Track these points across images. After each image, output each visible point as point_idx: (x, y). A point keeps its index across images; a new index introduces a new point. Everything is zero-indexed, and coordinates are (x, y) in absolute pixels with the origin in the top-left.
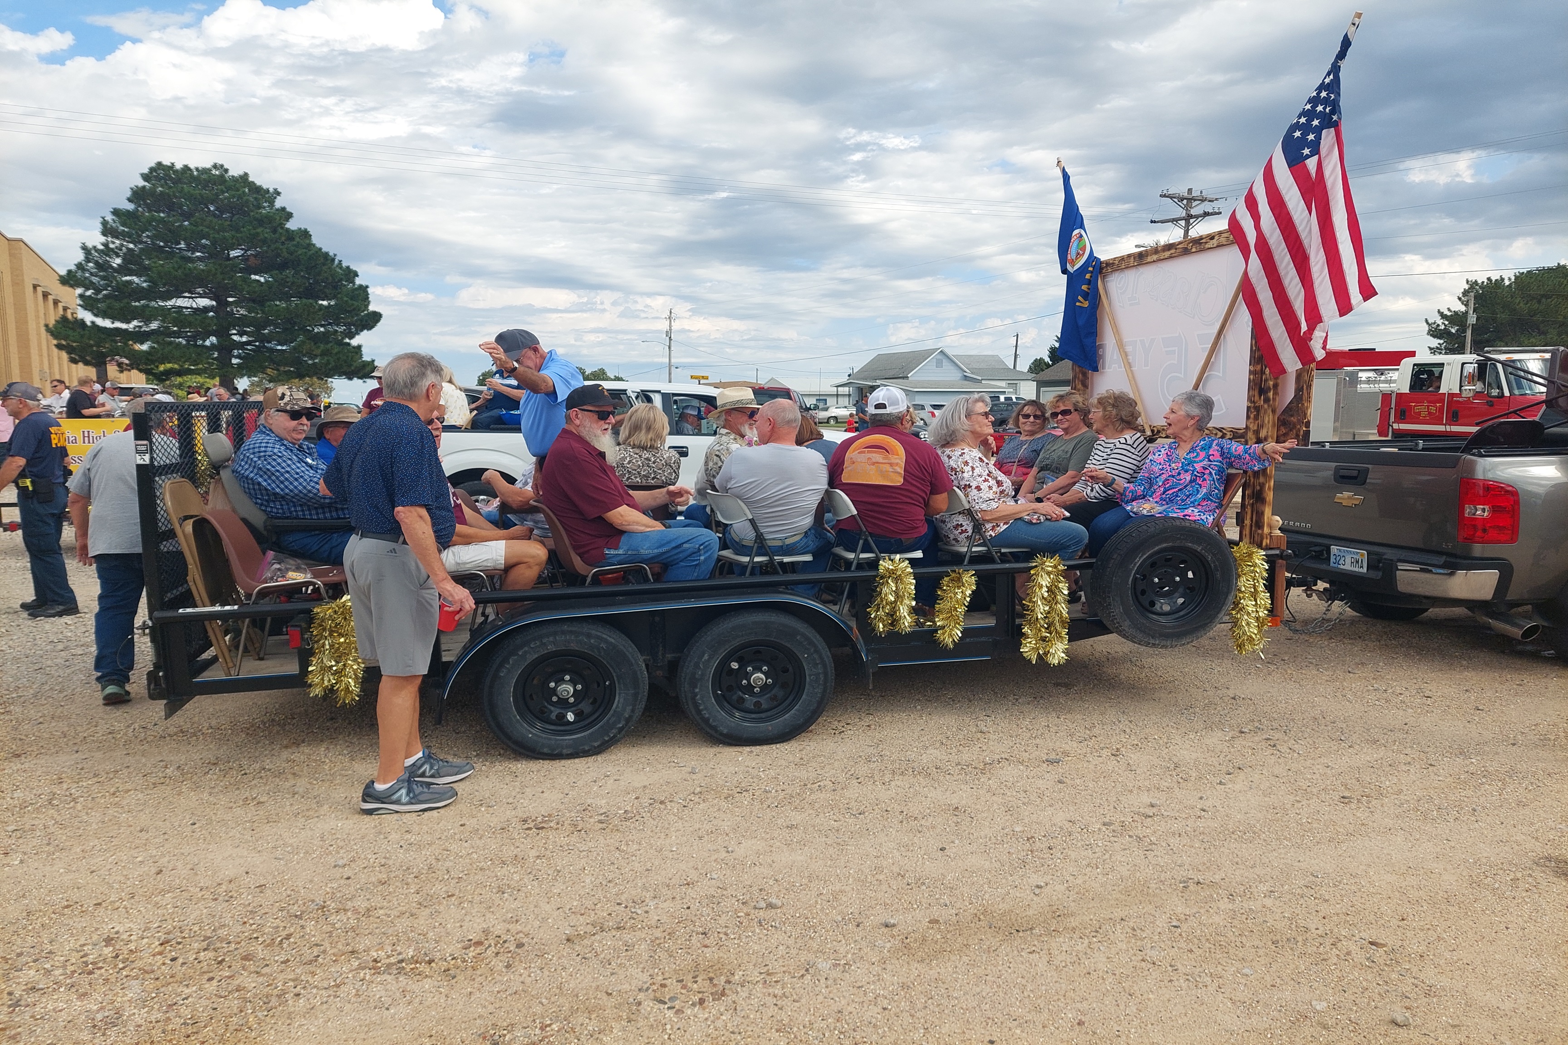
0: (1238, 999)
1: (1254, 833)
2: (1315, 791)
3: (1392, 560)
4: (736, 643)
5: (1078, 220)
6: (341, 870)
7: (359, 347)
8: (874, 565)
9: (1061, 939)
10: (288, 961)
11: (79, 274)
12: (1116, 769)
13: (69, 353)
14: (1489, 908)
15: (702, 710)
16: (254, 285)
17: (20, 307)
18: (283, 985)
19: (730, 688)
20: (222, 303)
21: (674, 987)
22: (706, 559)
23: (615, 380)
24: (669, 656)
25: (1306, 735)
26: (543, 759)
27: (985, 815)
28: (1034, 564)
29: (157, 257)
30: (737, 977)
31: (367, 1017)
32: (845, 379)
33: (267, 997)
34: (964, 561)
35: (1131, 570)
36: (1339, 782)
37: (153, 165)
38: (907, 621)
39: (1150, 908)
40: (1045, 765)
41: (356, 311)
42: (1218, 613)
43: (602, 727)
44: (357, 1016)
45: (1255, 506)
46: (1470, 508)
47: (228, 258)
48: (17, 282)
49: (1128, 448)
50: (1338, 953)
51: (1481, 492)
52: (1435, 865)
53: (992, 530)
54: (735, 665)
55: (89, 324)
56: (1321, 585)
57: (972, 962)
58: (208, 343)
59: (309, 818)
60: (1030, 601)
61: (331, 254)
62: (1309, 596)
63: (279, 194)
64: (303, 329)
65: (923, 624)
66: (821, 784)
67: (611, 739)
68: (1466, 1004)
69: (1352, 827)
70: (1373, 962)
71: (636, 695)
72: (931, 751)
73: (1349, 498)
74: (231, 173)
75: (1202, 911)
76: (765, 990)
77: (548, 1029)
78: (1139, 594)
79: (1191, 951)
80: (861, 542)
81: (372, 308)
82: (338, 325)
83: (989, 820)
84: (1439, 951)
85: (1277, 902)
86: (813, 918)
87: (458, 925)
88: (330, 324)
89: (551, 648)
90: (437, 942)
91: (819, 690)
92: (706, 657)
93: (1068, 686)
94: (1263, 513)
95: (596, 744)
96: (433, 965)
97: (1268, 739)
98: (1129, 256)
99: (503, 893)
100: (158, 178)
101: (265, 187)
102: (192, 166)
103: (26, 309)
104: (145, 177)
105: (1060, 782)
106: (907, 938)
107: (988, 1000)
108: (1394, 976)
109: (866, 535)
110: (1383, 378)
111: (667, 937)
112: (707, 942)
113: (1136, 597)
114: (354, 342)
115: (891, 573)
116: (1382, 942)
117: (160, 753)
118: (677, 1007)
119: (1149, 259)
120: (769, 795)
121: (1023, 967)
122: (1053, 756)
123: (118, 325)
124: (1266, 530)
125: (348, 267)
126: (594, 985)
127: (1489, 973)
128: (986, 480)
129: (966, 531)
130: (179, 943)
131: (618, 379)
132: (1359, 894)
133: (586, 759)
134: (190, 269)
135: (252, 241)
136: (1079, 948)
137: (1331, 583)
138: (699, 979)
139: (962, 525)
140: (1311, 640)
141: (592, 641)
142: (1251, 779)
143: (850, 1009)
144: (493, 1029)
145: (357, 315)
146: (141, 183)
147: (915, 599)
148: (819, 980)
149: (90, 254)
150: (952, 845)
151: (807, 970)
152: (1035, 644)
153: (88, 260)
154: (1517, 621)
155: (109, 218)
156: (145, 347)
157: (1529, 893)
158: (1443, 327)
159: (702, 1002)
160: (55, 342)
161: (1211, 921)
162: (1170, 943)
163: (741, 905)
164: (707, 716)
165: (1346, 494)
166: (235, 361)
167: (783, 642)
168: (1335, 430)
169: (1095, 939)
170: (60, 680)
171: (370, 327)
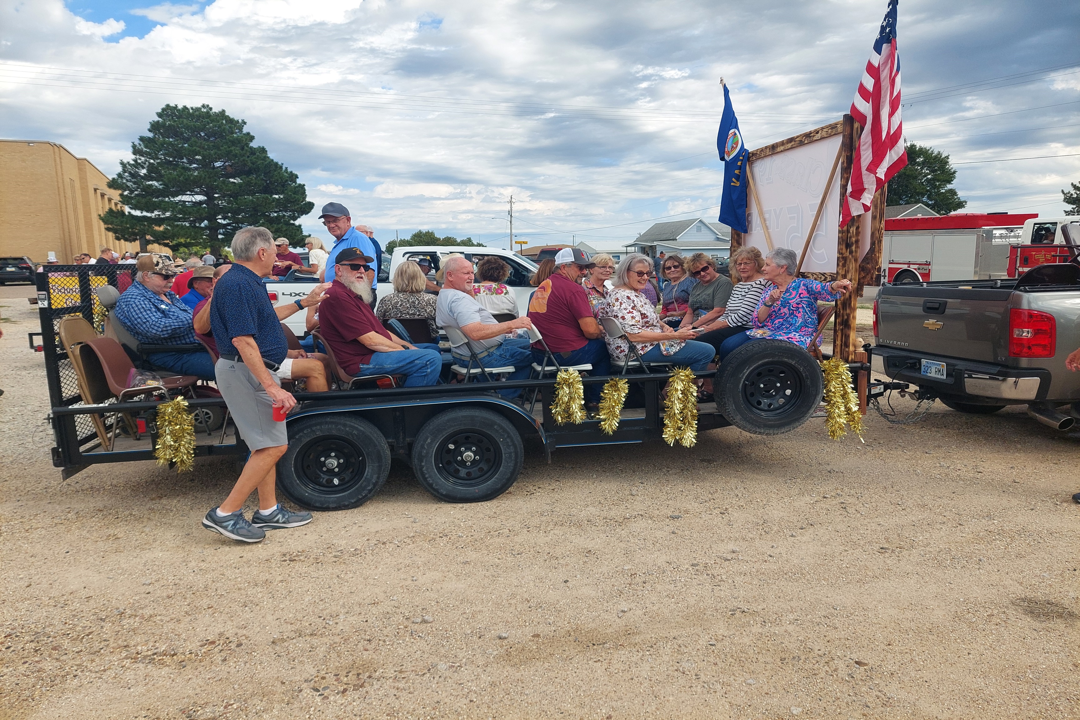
0: (736, 703)
1: (802, 574)
2: (862, 543)
3: (961, 370)
4: (451, 431)
5: (734, 124)
6: (147, 587)
7: (300, 226)
8: (553, 375)
9: (623, 652)
10: (81, 651)
11: (120, 181)
12: (719, 523)
13: (115, 233)
14: (961, 637)
15: (427, 478)
16: (230, 185)
17: (86, 204)
18: (69, 669)
19: (449, 463)
20: (210, 198)
21: (331, 678)
22: (432, 371)
23: (477, 246)
24: (408, 440)
25: (873, 500)
26: (317, 511)
27: (607, 556)
28: (672, 374)
29: (167, 168)
30: (377, 673)
31: (113, 694)
32: (632, 242)
33: (55, 677)
34: (622, 372)
35: (741, 378)
36: (884, 536)
37: (164, 106)
38: (579, 416)
39: (699, 630)
40: (668, 520)
41: (296, 202)
42: (809, 410)
43: (357, 489)
44: (108, 693)
45: (844, 331)
46: (1019, 331)
47: (214, 167)
48: (84, 188)
49: (762, 287)
50: (828, 669)
51: (1026, 319)
52: (932, 602)
53: (642, 350)
54: (452, 447)
55: (127, 213)
56: (913, 388)
57: (550, 668)
58: (203, 225)
59: (144, 549)
60: (670, 401)
61: (280, 163)
62: (903, 396)
63: (245, 123)
64: (263, 215)
65: (593, 417)
66: (501, 531)
67: (364, 497)
68: (912, 714)
69: (879, 571)
70: (852, 677)
71: (380, 467)
72: (591, 509)
73: (933, 324)
74: (214, 110)
75: (737, 633)
76: (393, 684)
77: (230, 707)
78: (748, 396)
79: (716, 664)
80: (546, 359)
81: (308, 199)
82: (286, 211)
83: (609, 560)
84: (907, 670)
85: (797, 629)
86: (451, 631)
87: (205, 629)
88: (280, 211)
89: (319, 433)
90: (185, 640)
91: (511, 464)
92: (429, 441)
93: (709, 461)
94: (849, 336)
95: (353, 501)
96: (175, 657)
97: (842, 503)
98: (766, 147)
99: (246, 606)
100: (168, 115)
101: (236, 119)
102: (189, 106)
103: (89, 205)
104: (159, 115)
105: (673, 533)
106: (511, 648)
107: (549, 698)
108: (864, 689)
109: (549, 354)
110: (1012, 234)
111: (343, 642)
112: (369, 647)
113: (747, 398)
114: (297, 223)
115: (565, 381)
116: (866, 662)
117: (70, 503)
118: (326, 694)
119: (779, 150)
120: (460, 539)
121: (585, 672)
122: (676, 514)
123: (145, 214)
124: (851, 348)
125: (291, 172)
126: (276, 676)
127: (941, 689)
128: (630, 312)
129: (623, 351)
130: (17, 636)
131: (479, 245)
132: (863, 624)
133: (346, 511)
134: (188, 176)
135: (228, 156)
136: (632, 659)
137: (920, 386)
138: (350, 674)
139: (620, 347)
140: (907, 429)
141: (347, 429)
142: (817, 533)
143: (446, 700)
144: (192, 706)
145: (298, 204)
146: (157, 119)
147: (584, 399)
148: (434, 678)
149: (126, 167)
150: (575, 578)
151: (429, 670)
152: (673, 432)
153: (124, 171)
154: (1056, 415)
155: (137, 142)
156: (162, 228)
157: (997, 627)
158: (1075, 196)
159: (345, 690)
160: (106, 226)
161: (741, 641)
162: (702, 657)
163: (404, 620)
164: (431, 482)
165: (931, 321)
166: (220, 237)
167: (484, 430)
168: (976, 273)
169: (648, 653)
170: (32, 451)
171: (307, 213)
